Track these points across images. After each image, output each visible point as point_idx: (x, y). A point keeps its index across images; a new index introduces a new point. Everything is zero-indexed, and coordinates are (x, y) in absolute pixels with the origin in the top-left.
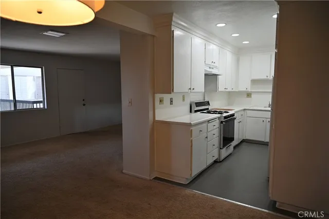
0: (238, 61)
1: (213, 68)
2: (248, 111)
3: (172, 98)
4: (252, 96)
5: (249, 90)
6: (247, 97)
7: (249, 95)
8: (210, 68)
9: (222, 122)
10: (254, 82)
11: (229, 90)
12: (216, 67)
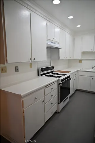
0: (74, 40)
1: (55, 43)
2: (80, 72)
3: (17, 67)
4: (83, 62)
5: (81, 58)
6: (79, 63)
7: (80, 61)
8: (52, 43)
9: (59, 84)
10: (84, 53)
11: (68, 58)
12: (58, 43)
